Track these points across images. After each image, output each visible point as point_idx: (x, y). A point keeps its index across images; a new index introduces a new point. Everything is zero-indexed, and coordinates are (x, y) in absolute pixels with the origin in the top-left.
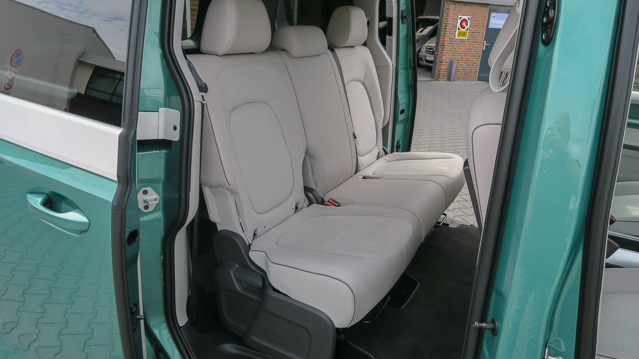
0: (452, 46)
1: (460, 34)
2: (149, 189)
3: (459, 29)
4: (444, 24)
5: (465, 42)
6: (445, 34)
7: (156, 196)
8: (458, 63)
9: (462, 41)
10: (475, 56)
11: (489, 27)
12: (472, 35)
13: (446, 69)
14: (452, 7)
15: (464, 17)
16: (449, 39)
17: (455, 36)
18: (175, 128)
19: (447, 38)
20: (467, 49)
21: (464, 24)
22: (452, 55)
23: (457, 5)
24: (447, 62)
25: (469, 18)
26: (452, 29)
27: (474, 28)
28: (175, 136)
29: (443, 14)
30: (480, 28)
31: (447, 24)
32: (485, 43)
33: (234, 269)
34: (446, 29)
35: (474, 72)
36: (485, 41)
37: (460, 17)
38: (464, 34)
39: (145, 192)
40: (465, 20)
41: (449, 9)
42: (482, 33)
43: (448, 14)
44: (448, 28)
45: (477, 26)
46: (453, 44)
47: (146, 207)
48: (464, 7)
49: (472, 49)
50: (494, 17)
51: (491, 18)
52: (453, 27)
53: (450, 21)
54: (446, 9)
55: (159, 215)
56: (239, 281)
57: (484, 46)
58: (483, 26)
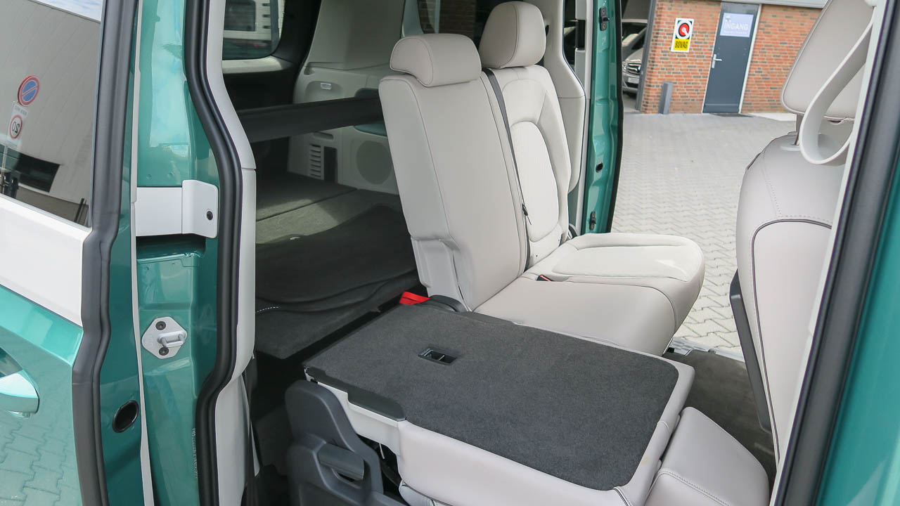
0: (667, 63)
1: (679, 45)
2: (168, 320)
3: (676, 38)
4: (655, 30)
5: (685, 56)
6: (656, 44)
7: (181, 332)
8: (675, 87)
9: (681, 55)
10: (700, 77)
11: (722, 34)
12: (695, 46)
13: (658, 96)
14: (666, 5)
16: (662, 52)
17: (670, 49)
18: (210, 216)
19: (659, 51)
20: (689, 67)
21: (684, 30)
22: (666, 76)
23: (673, 4)
24: (658, 86)
25: (691, 22)
26: (666, 38)
27: (698, 36)
28: (210, 230)
29: (652, 15)
30: (707, 36)
31: (658, 30)
32: (715, 59)
33: (318, 448)
34: (657, 37)
35: (697, 100)
36: (715, 55)
37: (677, 19)
38: (684, 45)
39: (161, 326)
40: (685, 25)
41: (661, 8)
42: (710, 43)
43: (660, 15)
44: (661, 37)
45: (703, 33)
46: (667, 59)
47: (164, 350)
48: (683, 4)
49: (695, 67)
50: (728, 19)
51: (724, 20)
52: (667, 34)
53: (664, 26)
54: (658, 9)
55: (187, 362)
56: (326, 467)
57: (714, 63)
58: (712, 33)
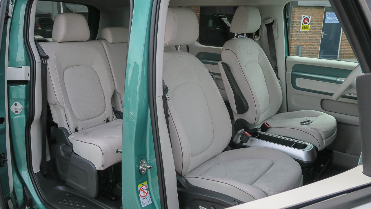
0: (298, 36)
1: (303, 28)
2: (18, 103)
3: (303, 24)
4: (292, 21)
5: (307, 33)
6: (293, 28)
7: (22, 107)
8: (303, 47)
9: (306, 32)
10: (316, 43)
12: (313, 28)
13: (295, 52)
14: (297, 10)
15: (306, 16)
16: (296, 31)
17: (300, 30)
18: (28, 75)
19: (294, 31)
20: (310, 38)
21: (306, 21)
22: (298, 43)
23: (300, 9)
24: (294, 47)
25: (310, 17)
26: (297, 25)
27: (314, 23)
29: (291, 15)
30: (318, 23)
31: (293, 21)
32: (323, 34)
33: (62, 146)
34: (293, 24)
35: (315, 54)
36: (323, 32)
37: (303, 16)
38: (307, 28)
39: (16, 105)
40: (306, 18)
41: (294, 11)
42: (320, 26)
43: (294, 15)
44: (295, 24)
45: (316, 22)
46: (299, 35)
47: (17, 112)
48: (305, 9)
49: (313, 38)
50: (329, 15)
51: (327, 16)
52: (298, 23)
53: (296, 20)
54: (293, 11)
55: (23, 116)
56: (63, 151)
57: (323, 36)
58: (321, 22)
